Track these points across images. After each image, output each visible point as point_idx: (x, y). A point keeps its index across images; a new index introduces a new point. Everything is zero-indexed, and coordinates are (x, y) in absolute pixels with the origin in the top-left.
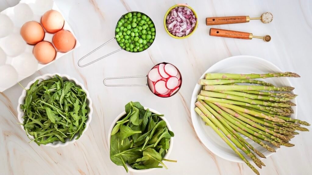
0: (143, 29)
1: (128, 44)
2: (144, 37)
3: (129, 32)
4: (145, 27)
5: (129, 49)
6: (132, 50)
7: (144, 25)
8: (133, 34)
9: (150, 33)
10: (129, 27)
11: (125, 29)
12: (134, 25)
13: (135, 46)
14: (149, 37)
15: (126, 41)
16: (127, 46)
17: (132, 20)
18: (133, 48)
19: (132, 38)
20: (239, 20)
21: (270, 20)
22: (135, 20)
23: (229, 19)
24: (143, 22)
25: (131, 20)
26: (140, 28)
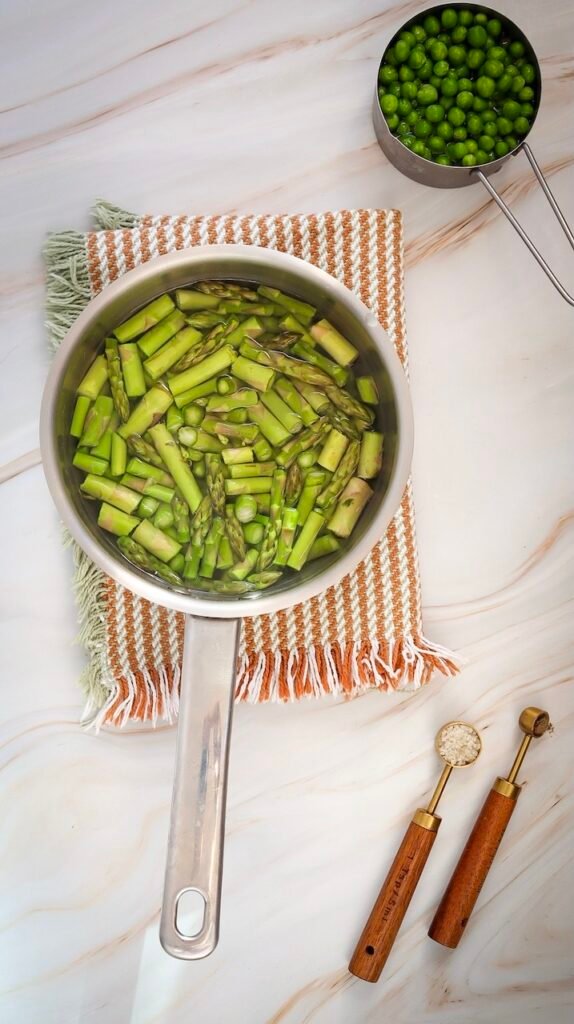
0: (447, 59)
1: (504, 122)
2: (476, 57)
3: (457, 115)
4: (440, 49)
5: (522, 121)
6: (528, 109)
7: (429, 54)
8: (465, 98)
9: (461, 33)
10: (435, 111)
11: (445, 128)
12: (429, 92)
13: (511, 94)
14: (478, 34)
15: (490, 128)
16: (508, 129)
17: (410, 100)
18: (521, 101)
19: (479, 104)
20: (416, 858)
21: (472, 740)
22: (411, 87)
23: (396, 893)
24: (419, 57)
25: (405, 106)
26: (443, 67)
